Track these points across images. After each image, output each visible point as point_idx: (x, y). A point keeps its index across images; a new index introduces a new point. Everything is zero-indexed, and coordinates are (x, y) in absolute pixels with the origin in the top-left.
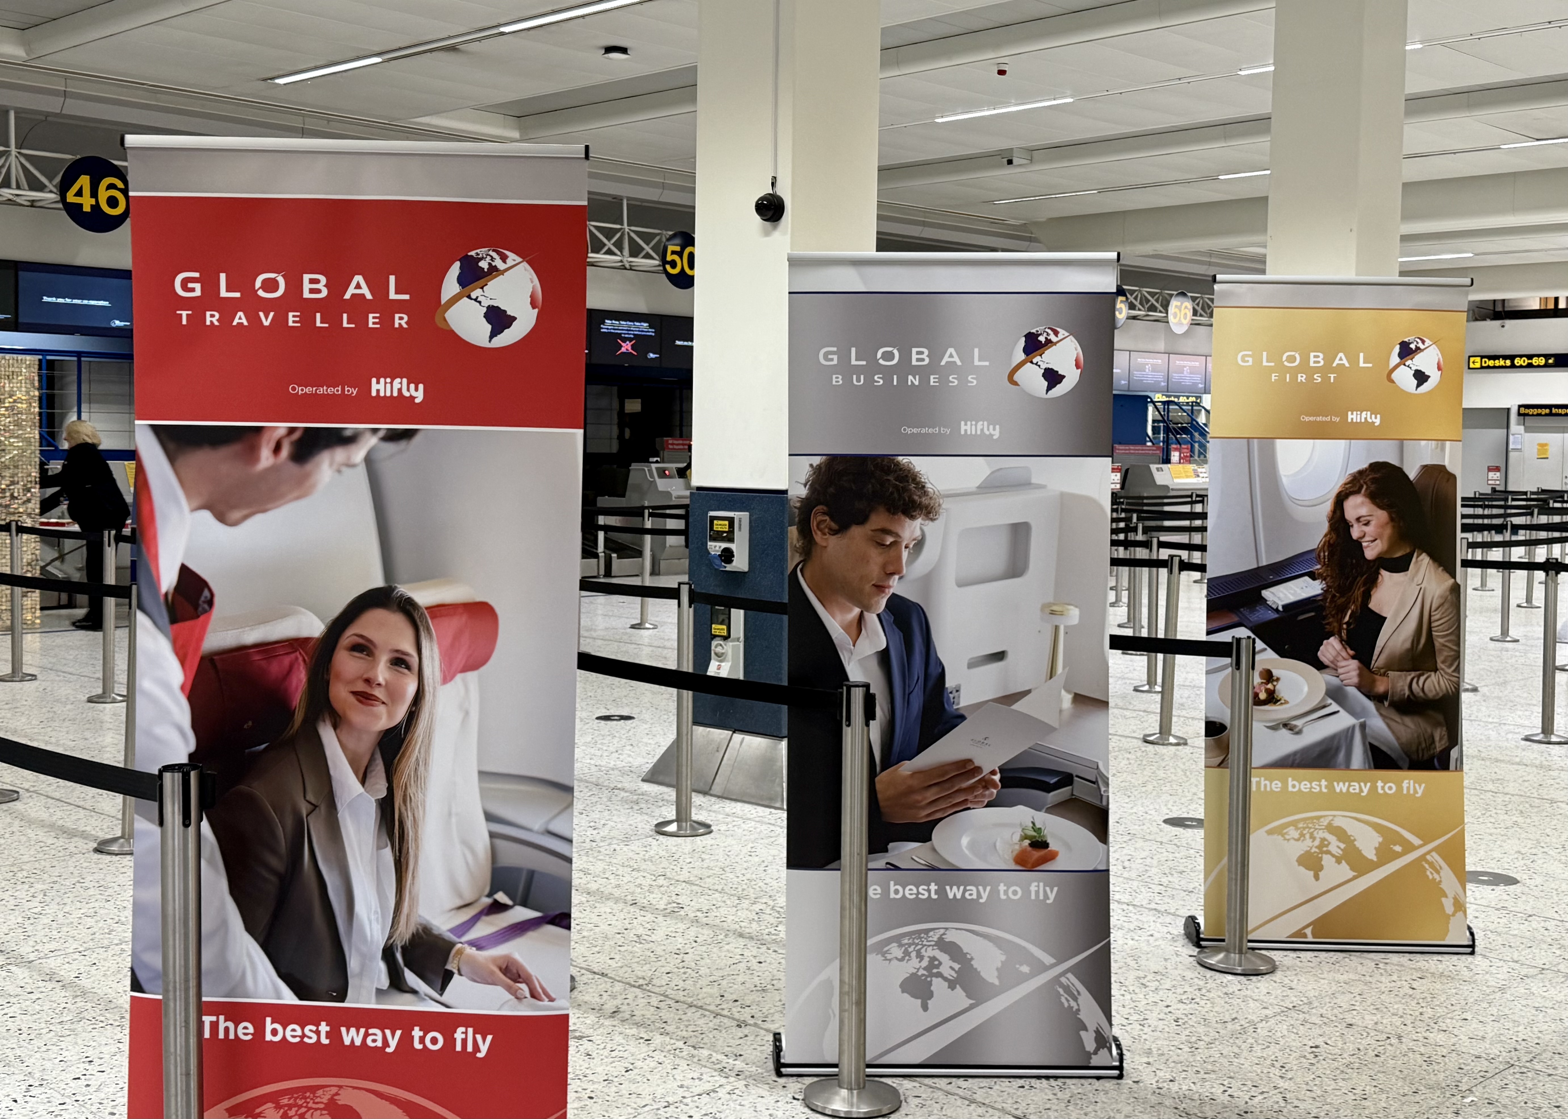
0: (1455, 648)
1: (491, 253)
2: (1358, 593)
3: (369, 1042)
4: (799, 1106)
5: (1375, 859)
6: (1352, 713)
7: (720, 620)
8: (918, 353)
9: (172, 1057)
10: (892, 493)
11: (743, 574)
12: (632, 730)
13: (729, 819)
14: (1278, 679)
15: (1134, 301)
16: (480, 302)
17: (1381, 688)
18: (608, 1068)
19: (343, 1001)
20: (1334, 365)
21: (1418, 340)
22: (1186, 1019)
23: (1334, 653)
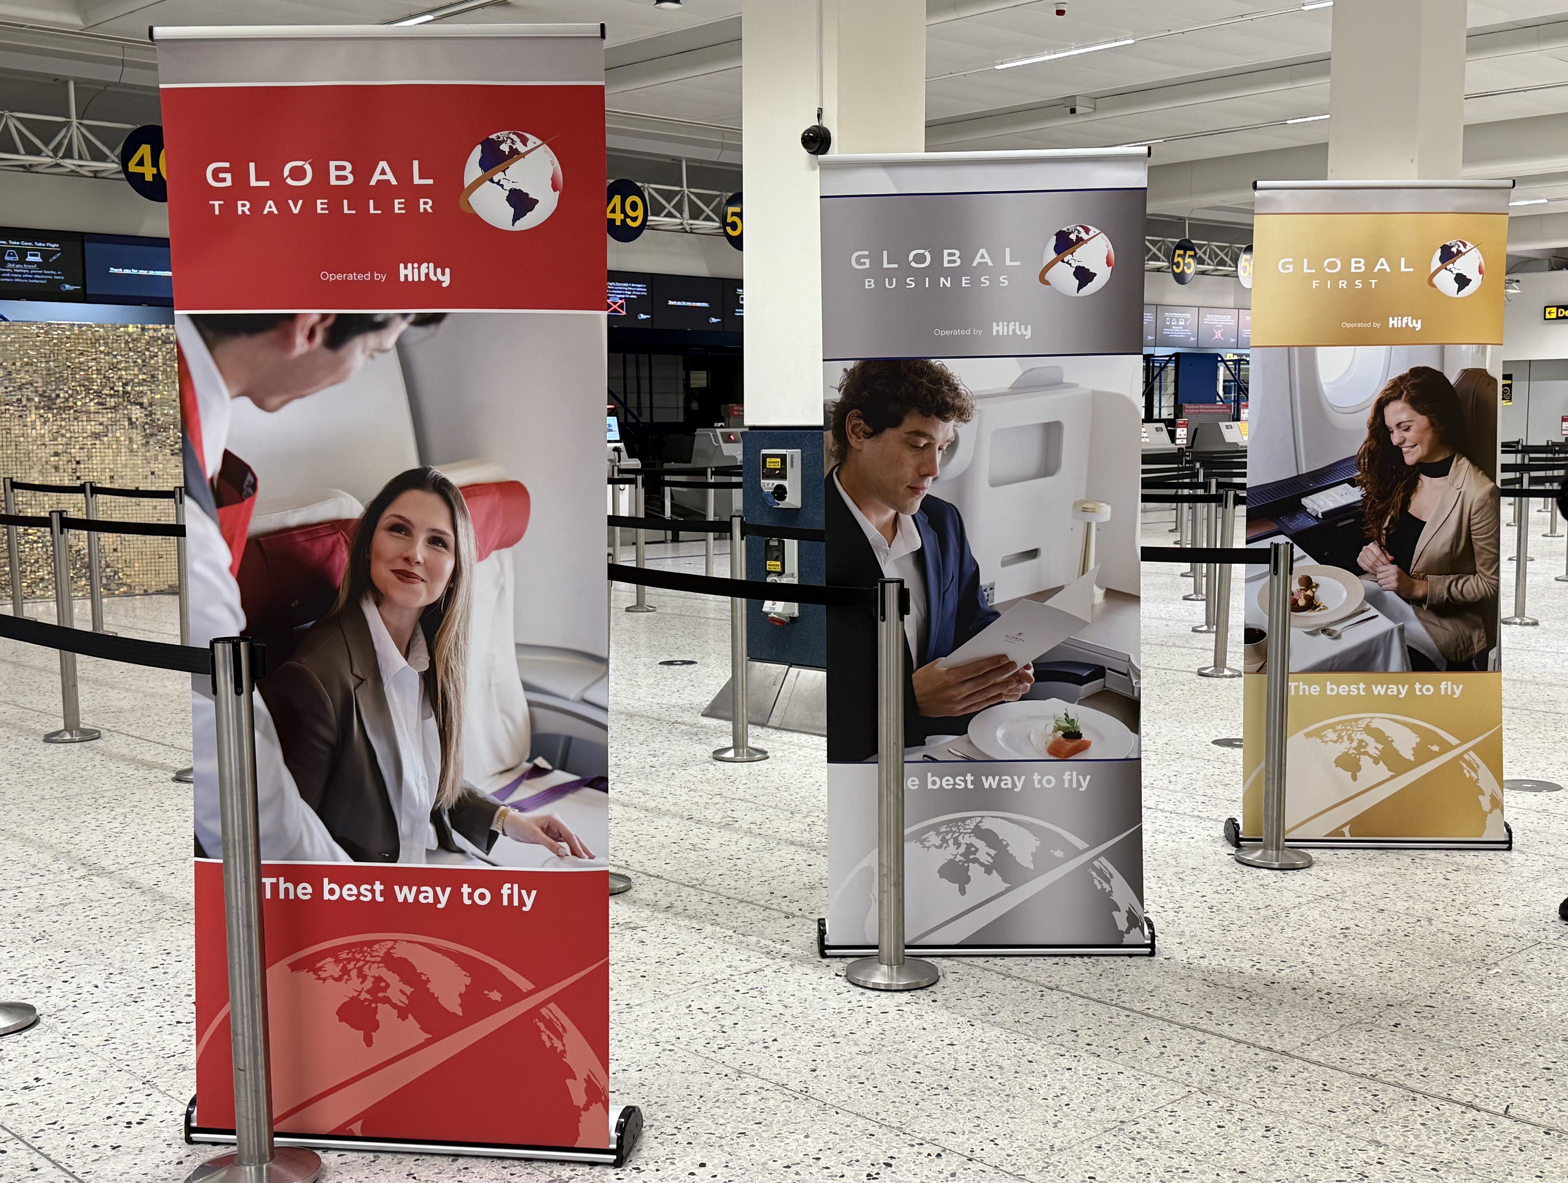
0: (1494, 551)
1: (512, 136)
2: (1398, 498)
3: (421, 899)
4: (841, 982)
5: (1412, 759)
6: (1391, 617)
7: (775, 557)
8: (950, 255)
9: (234, 911)
10: (926, 396)
11: (797, 510)
12: (694, 674)
13: (786, 747)
14: (1317, 586)
15: (1203, 256)
16: (502, 186)
17: (1419, 592)
18: (660, 952)
19: (395, 862)
20: (1376, 270)
21: (1460, 244)
22: (1220, 907)
23: (1373, 559)
